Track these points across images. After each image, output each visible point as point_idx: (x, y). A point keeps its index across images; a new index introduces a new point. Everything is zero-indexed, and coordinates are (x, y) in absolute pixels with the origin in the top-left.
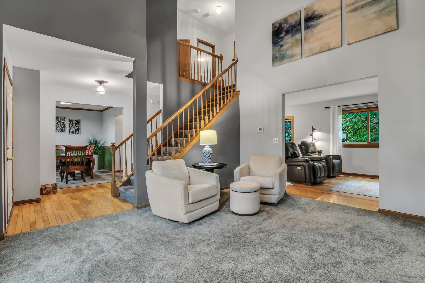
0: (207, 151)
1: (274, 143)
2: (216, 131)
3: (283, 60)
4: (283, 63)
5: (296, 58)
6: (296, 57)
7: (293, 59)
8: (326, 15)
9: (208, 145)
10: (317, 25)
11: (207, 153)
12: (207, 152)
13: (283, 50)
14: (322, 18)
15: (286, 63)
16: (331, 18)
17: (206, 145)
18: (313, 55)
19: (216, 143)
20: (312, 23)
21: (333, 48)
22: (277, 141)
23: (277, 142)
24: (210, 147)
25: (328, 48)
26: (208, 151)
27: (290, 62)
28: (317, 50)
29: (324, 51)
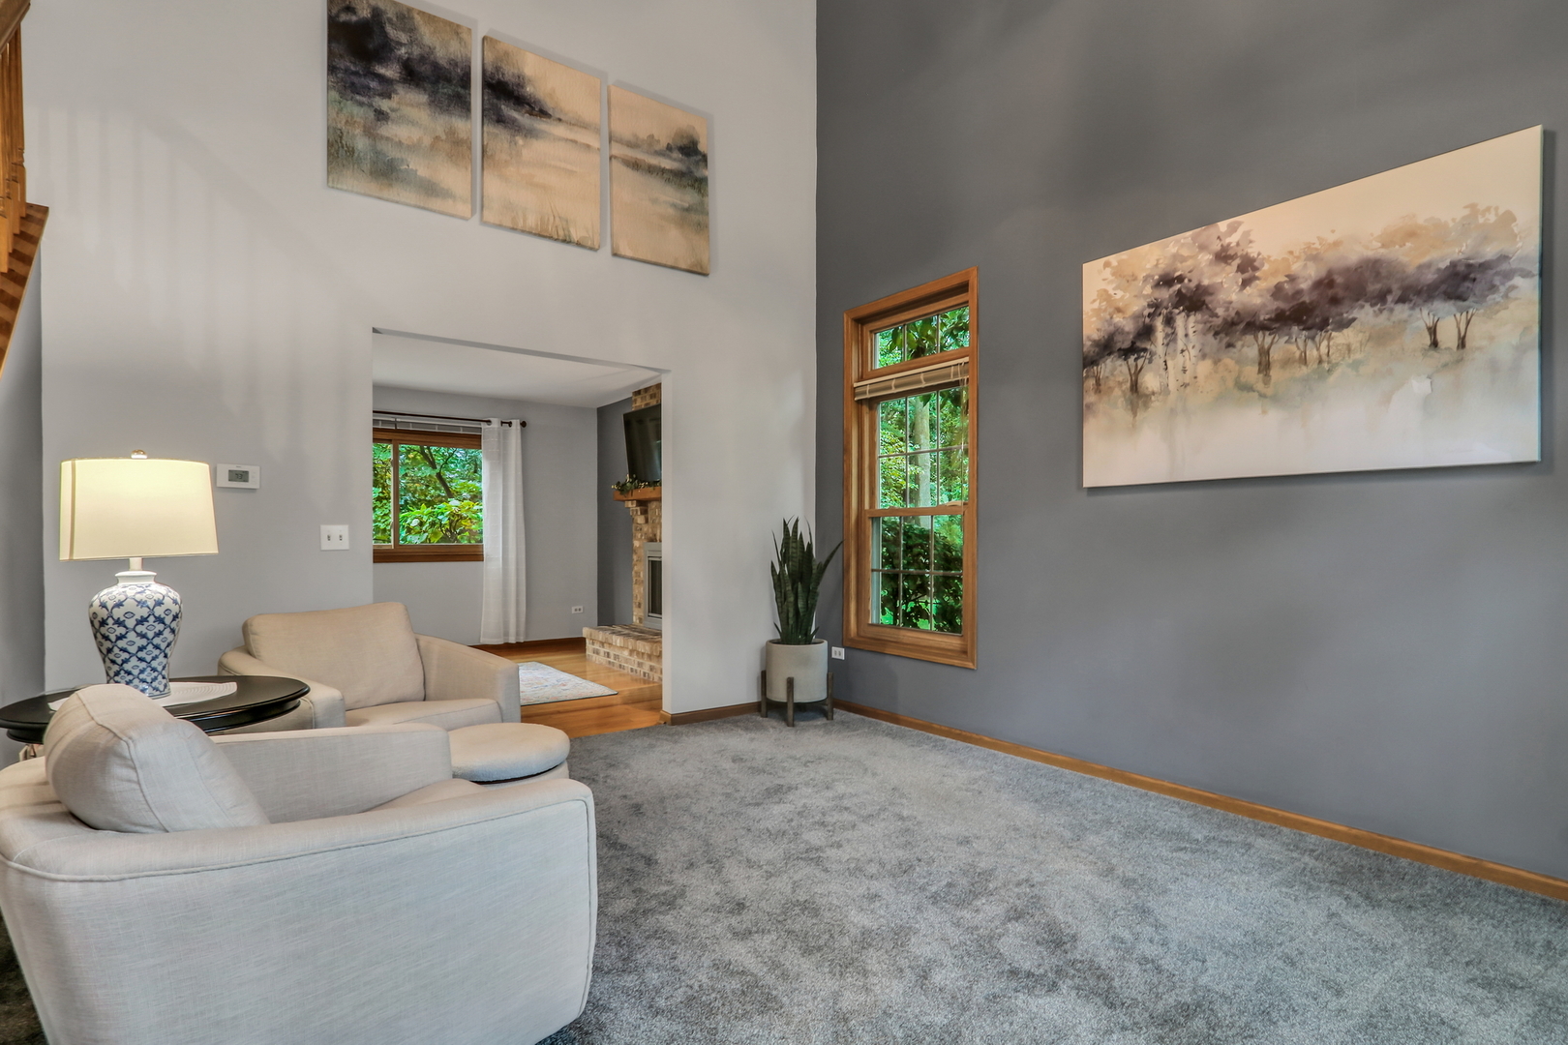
0: (129, 606)
1: (326, 545)
2: (207, 466)
3: (391, 185)
4: (385, 194)
5: (447, 205)
6: (450, 201)
7: (436, 203)
8: (560, 120)
9: (148, 563)
10: (530, 133)
11: (131, 623)
12: (129, 614)
13: (387, 139)
14: (548, 120)
15: (397, 202)
16: (574, 142)
17: (124, 564)
18: (513, 229)
19: (204, 542)
20: (515, 115)
21: (579, 244)
22: (346, 537)
23: (345, 545)
24: (157, 580)
25: (565, 235)
26: (141, 603)
27: (419, 207)
28: (532, 221)
29: (550, 238)
